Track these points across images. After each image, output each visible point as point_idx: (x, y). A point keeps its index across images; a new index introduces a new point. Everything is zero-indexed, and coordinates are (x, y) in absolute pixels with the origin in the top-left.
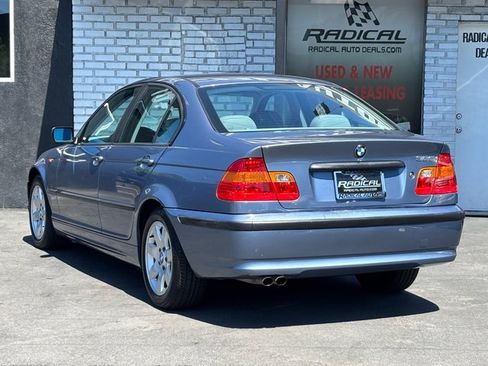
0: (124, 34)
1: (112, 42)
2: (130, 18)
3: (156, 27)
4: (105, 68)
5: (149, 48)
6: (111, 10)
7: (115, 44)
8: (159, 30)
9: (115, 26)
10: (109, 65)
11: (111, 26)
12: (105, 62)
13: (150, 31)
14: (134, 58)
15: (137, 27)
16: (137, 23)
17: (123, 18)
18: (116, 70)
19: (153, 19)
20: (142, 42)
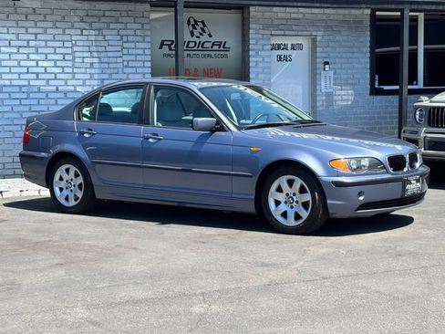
0: (25, 43)
1: (15, 50)
2: (30, 30)
3: (51, 37)
4: (10, 72)
5: (46, 54)
6: (14, 24)
7: (18, 53)
8: (54, 40)
9: (18, 37)
10: (13, 70)
11: (14, 37)
12: (10, 67)
13: (46, 41)
14: (34, 64)
15: (36, 38)
16: (36, 34)
17: (23, 30)
18: (19, 74)
19: (49, 31)
20: (40, 50)
